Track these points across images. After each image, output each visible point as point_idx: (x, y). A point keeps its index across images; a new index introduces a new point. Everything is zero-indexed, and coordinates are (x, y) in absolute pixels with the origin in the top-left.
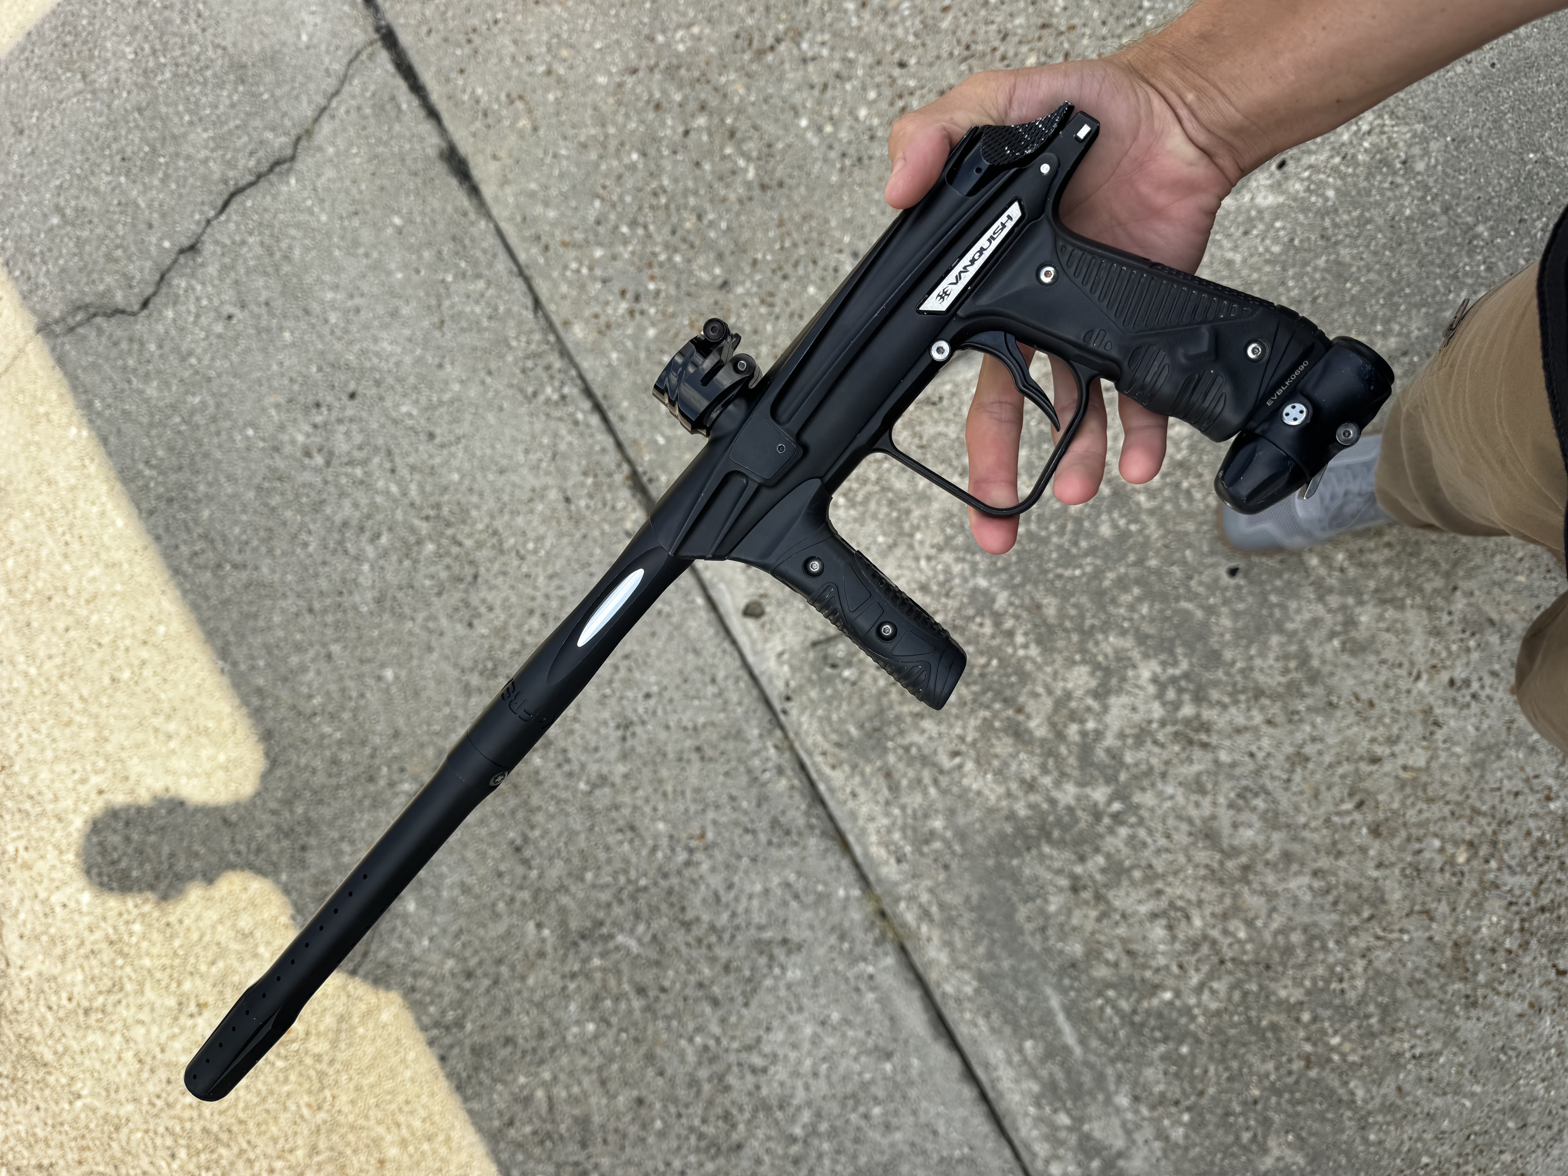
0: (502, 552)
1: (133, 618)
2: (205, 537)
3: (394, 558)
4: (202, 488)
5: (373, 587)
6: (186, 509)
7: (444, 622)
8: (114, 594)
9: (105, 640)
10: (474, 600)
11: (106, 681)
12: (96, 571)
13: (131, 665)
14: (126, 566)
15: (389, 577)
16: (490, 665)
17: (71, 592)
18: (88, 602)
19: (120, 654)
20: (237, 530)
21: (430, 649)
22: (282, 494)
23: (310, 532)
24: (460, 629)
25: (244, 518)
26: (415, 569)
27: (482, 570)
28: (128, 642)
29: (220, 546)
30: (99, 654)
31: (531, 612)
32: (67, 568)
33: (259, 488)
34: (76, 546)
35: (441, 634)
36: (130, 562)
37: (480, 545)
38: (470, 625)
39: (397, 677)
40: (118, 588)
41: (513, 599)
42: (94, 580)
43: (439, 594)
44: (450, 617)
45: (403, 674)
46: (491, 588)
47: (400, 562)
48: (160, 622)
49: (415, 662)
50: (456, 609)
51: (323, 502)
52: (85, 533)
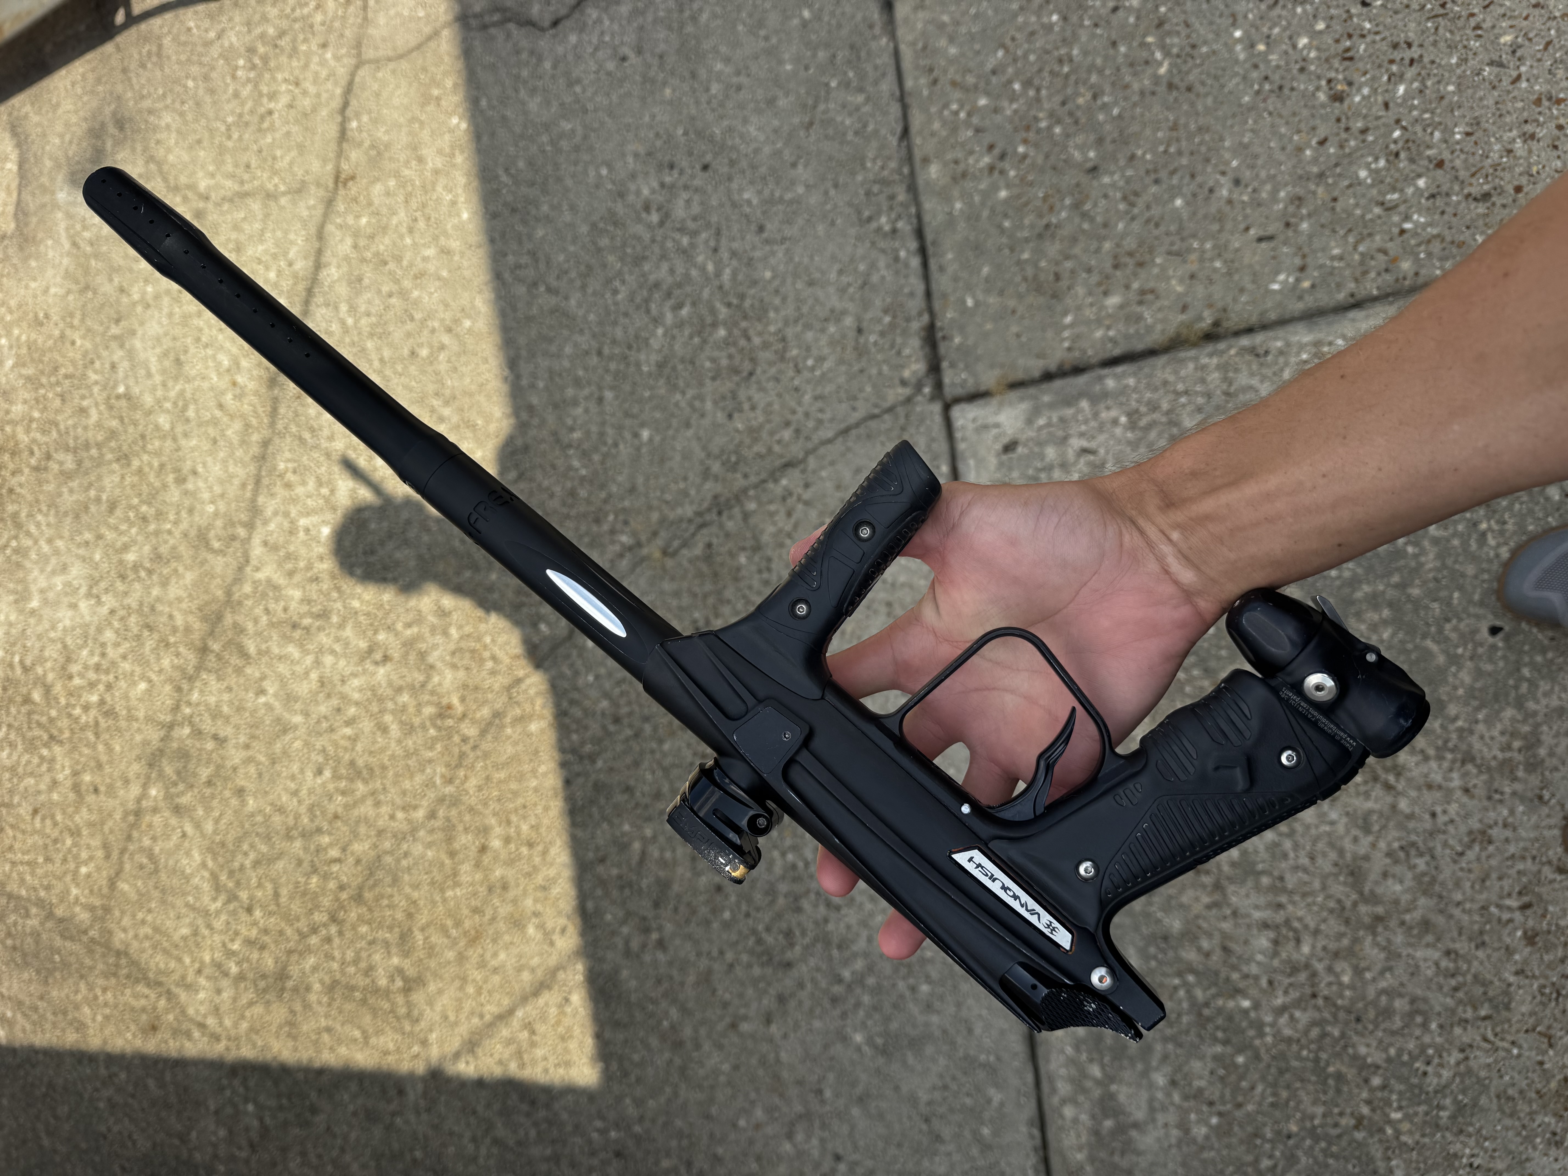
0: (782, 359)
1: (447, 306)
2: (533, 254)
3: (687, 332)
4: (545, 208)
5: (660, 351)
6: (524, 222)
7: (709, 405)
8: (439, 278)
9: (418, 316)
10: (742, 395)
11: (406, 352)
12: (430, 252)
13: (431, 347)
14: (457, 258)
15: (677, 347)
16: (733, 459)
17: (405, 263)
18: (416, 277)
19: (426, 332)
20: (561, 258)
21: (688, 425)
22: (612, 238)
23: (623, 282)
24: (720, 417)
25: (572, 248)
26: (702, 349)
27: (759, 371)
28: (436, 324)
29: (542, 266)
30: (409, 326)
31: (787, 424)
32: (408, 241)
33: (594, 226)
34: (422, 224)
35: (703, 415)
36: (462, 254)
37: (766, 345)
38: (730, 416)
39: (651, 440)
40: (445, 274)
41: (776, 407)
42: (425, 259)
43: (714, 379)
44: (715, 403)
45: (657, 439)
46: (761, 389)
47: (691, 337)
48: (469, 317)
49: (671, 432)
50: (723, 398)
51: (645, 258)
52: (433, 215)
